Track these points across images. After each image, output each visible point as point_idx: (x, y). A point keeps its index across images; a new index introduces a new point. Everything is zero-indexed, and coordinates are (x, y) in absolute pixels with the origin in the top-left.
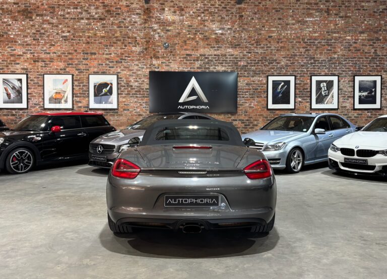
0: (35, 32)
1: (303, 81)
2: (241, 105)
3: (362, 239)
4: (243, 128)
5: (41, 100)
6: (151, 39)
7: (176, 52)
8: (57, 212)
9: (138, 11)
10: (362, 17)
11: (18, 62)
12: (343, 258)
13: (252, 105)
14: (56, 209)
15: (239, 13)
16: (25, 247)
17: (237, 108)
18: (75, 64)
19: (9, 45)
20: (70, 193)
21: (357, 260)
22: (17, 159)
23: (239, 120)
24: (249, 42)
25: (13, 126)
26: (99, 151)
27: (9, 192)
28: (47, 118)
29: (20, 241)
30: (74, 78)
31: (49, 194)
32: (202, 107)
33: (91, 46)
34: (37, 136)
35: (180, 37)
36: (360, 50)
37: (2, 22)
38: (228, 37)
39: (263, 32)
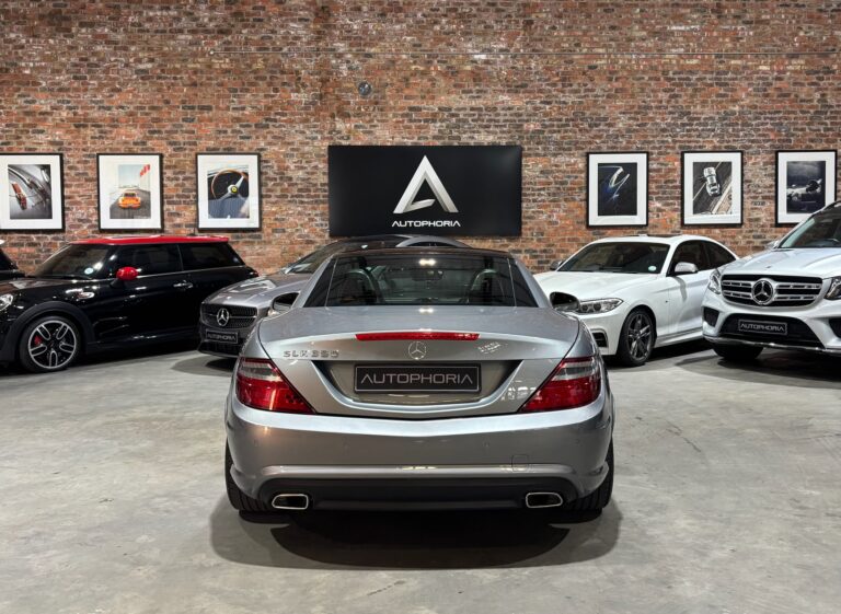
0: (77, 62)
1: (666, 165)
2: (529, 218)
3: (797, 504)
4: (535, 268)
5: (92, 210)
6: (332, 74)
7: (386, 103)
8: (133, 455)
9: (301, 13)
10: (794, 21)
11: (40, 128)
12: (755, 546)
13: (554, 219)
14: (131, 448)
15: (525, 16)
16: (64, 529)
17: (519, 224)
18: (167, 132)
19: (22, 91)
20: (159, 413)
21: (785, 549)
22: (43, 341)
23: (526, 251)
24: (546, 80)
25: (31, 269)
26: (222, 321)
27: (27, 412)
28: (106, 251)
29: (52, 516)
30: (165, 162)
31: (113, 416)
32: (445, 223)
33: (201, 91)
34: (86, 291)
35: (395, 70)
36: (789, 95)
37: (6, 41)
38: (501, 69)
39: (576, 57)
